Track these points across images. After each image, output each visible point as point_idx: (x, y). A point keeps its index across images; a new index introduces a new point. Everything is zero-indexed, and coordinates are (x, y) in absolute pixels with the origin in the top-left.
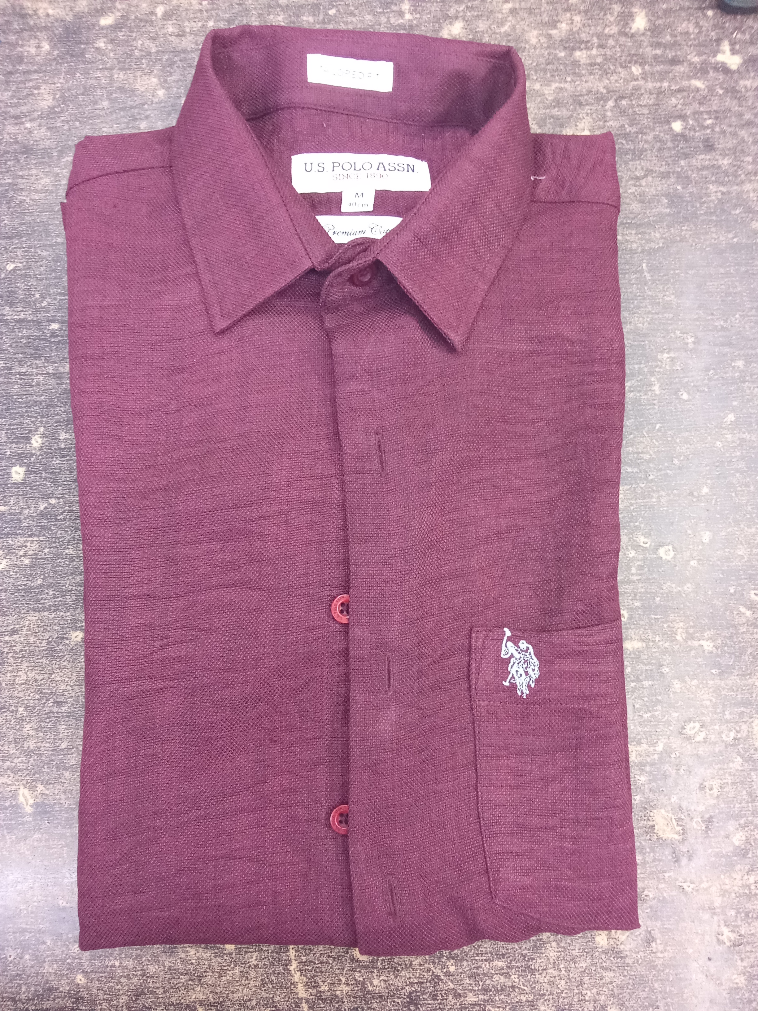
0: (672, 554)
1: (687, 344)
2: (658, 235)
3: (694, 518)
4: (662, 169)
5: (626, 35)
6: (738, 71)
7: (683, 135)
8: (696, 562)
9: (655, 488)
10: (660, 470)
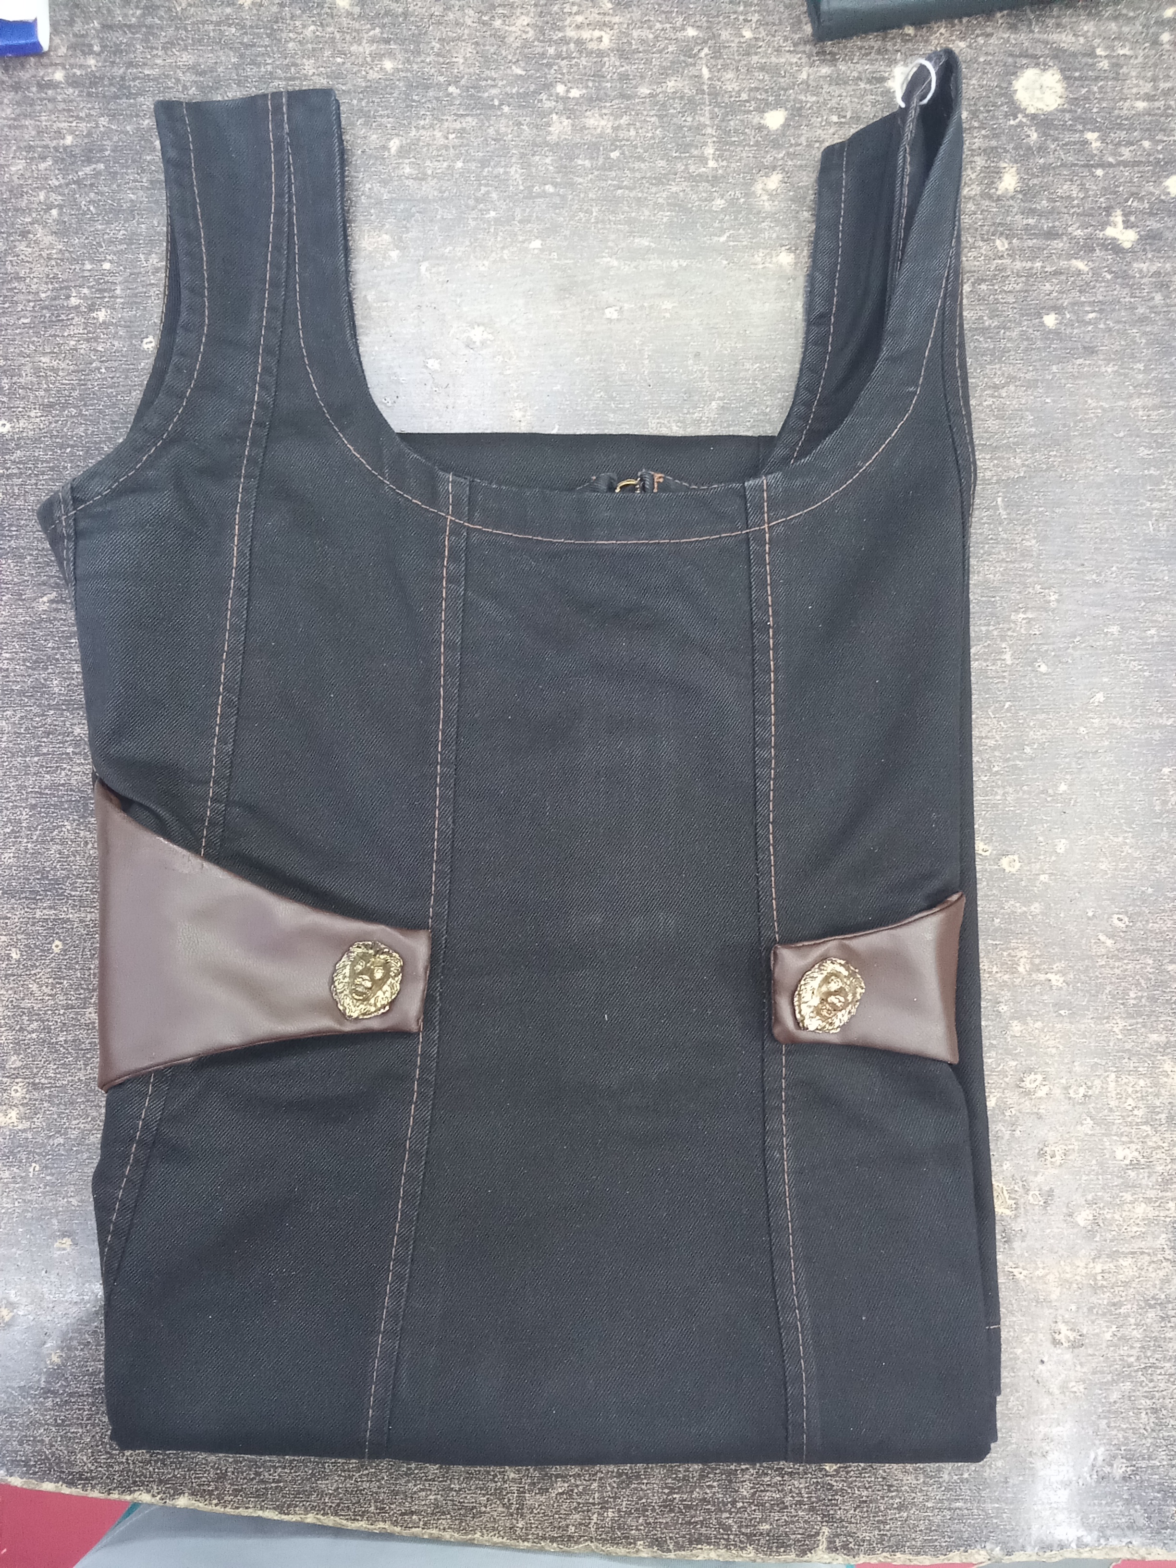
0: (1017, 865)
1: (1049, 602)
2: (1018, 461)
3: (1047, 822)
4: (1028, 376)
5: (990, 197)
6: (1132, 250)
7: (1057, 333)
8: (1047, 876)
9: (1000, 782)
10: (1008, 760)
